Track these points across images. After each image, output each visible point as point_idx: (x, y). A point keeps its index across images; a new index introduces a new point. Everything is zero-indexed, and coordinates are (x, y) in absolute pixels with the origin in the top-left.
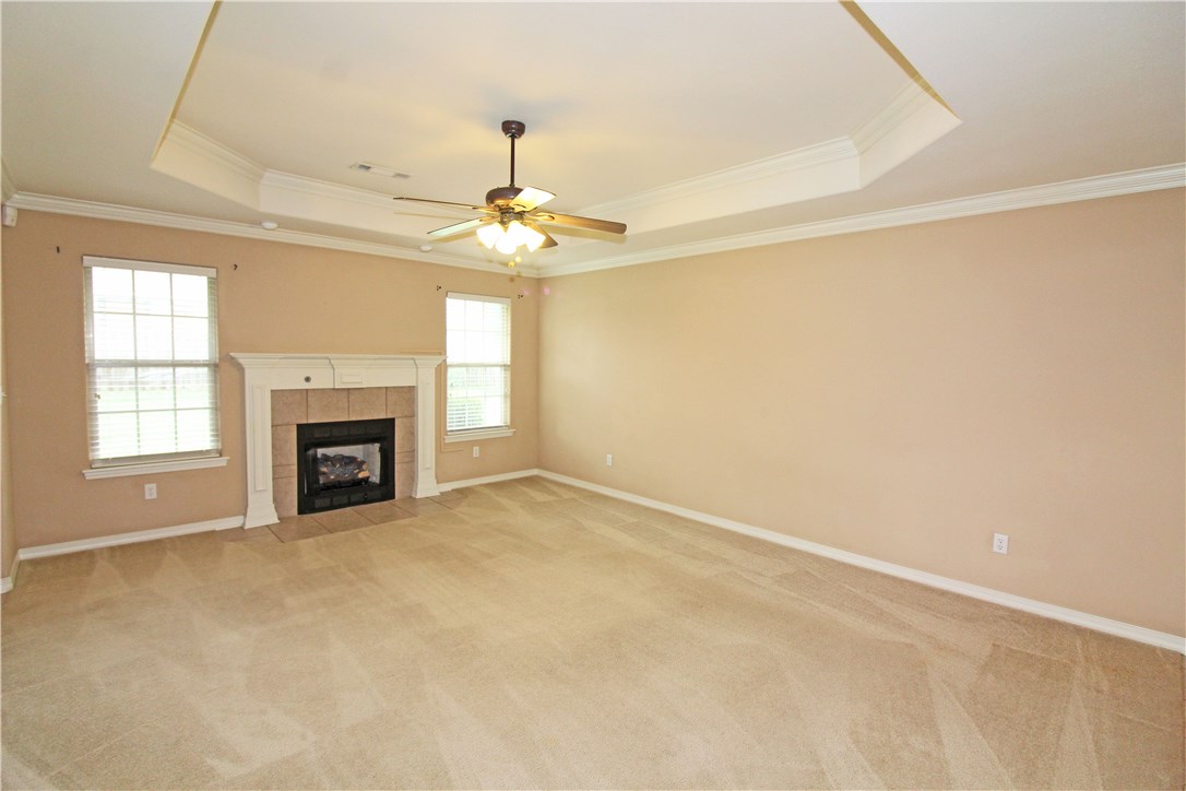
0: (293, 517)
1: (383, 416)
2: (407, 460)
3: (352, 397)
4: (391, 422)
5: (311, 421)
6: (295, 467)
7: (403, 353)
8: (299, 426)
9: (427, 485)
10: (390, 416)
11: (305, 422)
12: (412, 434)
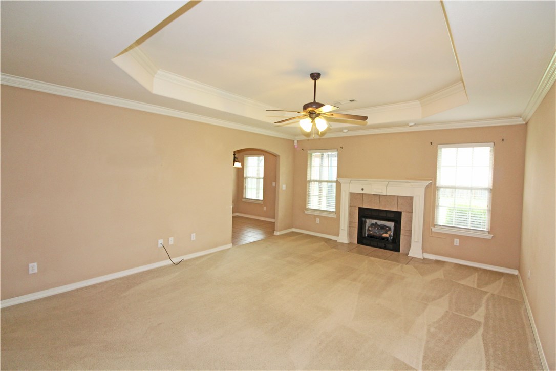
0: (355, 244)
1: (395, 209)
2: (407, 234)
3: (381, 199)
4: (400, 213)
5: (364, 207)
6: (357, 224)
7: (408, 179)
8: (360, 208)
9: (416, 251)
10: (399, 210)
11: (361, 206)
12: (410, 221)
